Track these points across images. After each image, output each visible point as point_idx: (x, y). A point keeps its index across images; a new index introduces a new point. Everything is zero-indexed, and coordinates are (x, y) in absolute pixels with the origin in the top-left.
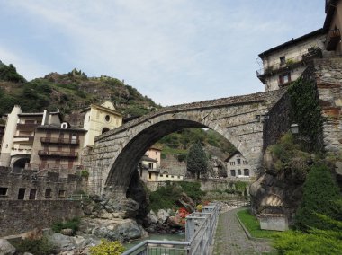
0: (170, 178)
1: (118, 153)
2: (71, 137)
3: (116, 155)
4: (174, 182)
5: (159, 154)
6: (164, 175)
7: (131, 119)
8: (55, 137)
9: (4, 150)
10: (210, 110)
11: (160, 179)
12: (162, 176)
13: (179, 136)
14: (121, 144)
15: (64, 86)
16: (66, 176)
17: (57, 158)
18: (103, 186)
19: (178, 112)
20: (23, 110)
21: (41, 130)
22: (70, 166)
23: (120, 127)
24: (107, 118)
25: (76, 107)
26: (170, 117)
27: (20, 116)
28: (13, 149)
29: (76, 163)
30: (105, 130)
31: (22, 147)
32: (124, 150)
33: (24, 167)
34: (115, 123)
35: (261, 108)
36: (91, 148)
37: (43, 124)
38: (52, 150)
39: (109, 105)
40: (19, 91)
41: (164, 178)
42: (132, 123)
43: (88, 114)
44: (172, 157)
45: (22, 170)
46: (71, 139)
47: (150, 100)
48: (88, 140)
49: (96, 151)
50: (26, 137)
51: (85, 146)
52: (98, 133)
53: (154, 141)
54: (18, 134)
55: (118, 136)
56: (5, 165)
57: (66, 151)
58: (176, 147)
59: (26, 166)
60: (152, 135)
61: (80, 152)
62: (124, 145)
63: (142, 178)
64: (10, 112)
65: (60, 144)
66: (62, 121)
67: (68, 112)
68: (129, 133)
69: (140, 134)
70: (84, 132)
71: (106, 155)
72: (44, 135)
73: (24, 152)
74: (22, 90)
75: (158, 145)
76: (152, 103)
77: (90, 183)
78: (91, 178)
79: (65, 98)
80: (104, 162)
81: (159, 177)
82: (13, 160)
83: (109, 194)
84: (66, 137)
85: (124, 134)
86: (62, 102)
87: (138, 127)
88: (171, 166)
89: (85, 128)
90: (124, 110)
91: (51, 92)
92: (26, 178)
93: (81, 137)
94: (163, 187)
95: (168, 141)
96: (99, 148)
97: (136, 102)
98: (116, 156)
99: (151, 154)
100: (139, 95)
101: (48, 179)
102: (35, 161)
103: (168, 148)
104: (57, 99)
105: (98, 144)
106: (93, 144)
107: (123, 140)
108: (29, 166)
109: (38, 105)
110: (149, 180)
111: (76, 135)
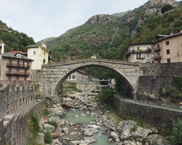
1: (60, 79)
2: (24, 64)
8: (14, 63)
10: (117, 64)
17: (18, 76)
18: (53, 92)
19: (101, 62)
21: (6, 58)
26: (97, 63)
29: (28, 79)
35: (137, 68)
38: (14, 71)
52: (42, 63)
57: (22, 72)
61: (30, 72)
65: (18, 68)
68: (70, 67)
70: (31, 61)
72: (8, 62)
78: (41, 87)
80: (52, 80)
84: (21, 63)
85: (66, 67)
87: (77, 65)
93: (30, 64)
105: (45, 69)
106: (41, 69)
107: (66, 70)
111: (26, 62)
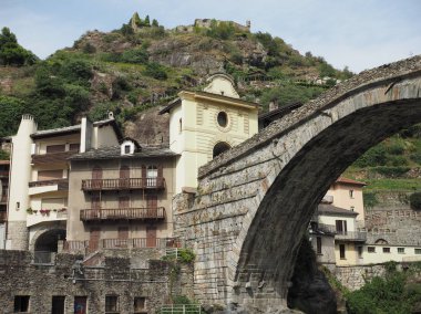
0: (394, 256)
1: (258, 200)
2: (144, 174)
3: (253, 206)
4: (406, 266)
5: (358, 194)
6: (379, 249)
7: (278, 115)
8: (111, 176)
9: (14, 215)
11: (368, 258)
12: (371, 250)
13: (407, 144)
14: (262, 178)
15: (116, 58)
16: (143, 265)
17: (122, 224)
18: (231, 283)
19: (400, 79)
20: (40, 124)
21: (81, 163)
22: (151, 240)
23: (256, 138)
24: (222, 119)
25: (148, 104)
26: (379, 96)
27: (35, 138)
28: (30, 211)
29: (164, 234)
30: (220, 149)
31: (47, 206)
32: (272, 192)
33: (55, 249)
34: (242, 129)
36: (192, 196)
37: (83, 149)
38: (109, 207)
39: (222, 86)
40: (27, 85)
41: (378, 256)
42: (282, 124)
43: (177, 115)
44: (393, 200)
45: (53, 255)
46: (144, 177)
47: (321, 61)
48: (183, 177)
49: (206, 200)
50: (51, 183)
51: (179, 191)
52: (205, 159)
53: (342, 163)
54: (35, 178)
55: (251, 159)
56: (19, 247)
57: (138, 207)
58: (400, 173)
59: (60, 246)
60: (338, 147)
61: (169, 206)
62: (271, 180)
63: (323, 259)
64: (15, 132)
65: (124, 193)
66: (121, 139)
67: (132, 117)
68: (278, 150)
69: (307, 148)
70: (172, 160)
71: (229, 209)
72: (87, 175)
73: (53, 217)
74: (32, 81)
75: (353, 174)
76: (326, 69)
77: (199, 277)
78: (199, 266)
79: (122, 85)
80: (226, 226)
81: (365, 254)
82: (34, 235)
83: (245, 301)
84: (135, 173)
85: (265, 153)
86: (116, 97)
87: (299, 132)
88: (393, 225)
89: (174, 148)
90: (258, 94)
91: (91, 76)
92: (63, 272)
93: (166, 172)
94: (377, 279)
95: (380, 159)
96: (210, 194)
97: (286, 70)
98: (254, 210)
99: (338, 197)
100: (290, 52)
101: (107, 273)
102: (76, 235)
103: (380, 178)
104: (105, 91)
105: (206, 185)
106: (195, 184)
107: (265, 168)
108: (66, 246)
109: (67, 109)
110: (340, 262)
111: (155, 168)
